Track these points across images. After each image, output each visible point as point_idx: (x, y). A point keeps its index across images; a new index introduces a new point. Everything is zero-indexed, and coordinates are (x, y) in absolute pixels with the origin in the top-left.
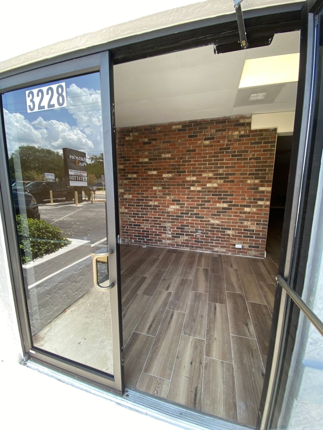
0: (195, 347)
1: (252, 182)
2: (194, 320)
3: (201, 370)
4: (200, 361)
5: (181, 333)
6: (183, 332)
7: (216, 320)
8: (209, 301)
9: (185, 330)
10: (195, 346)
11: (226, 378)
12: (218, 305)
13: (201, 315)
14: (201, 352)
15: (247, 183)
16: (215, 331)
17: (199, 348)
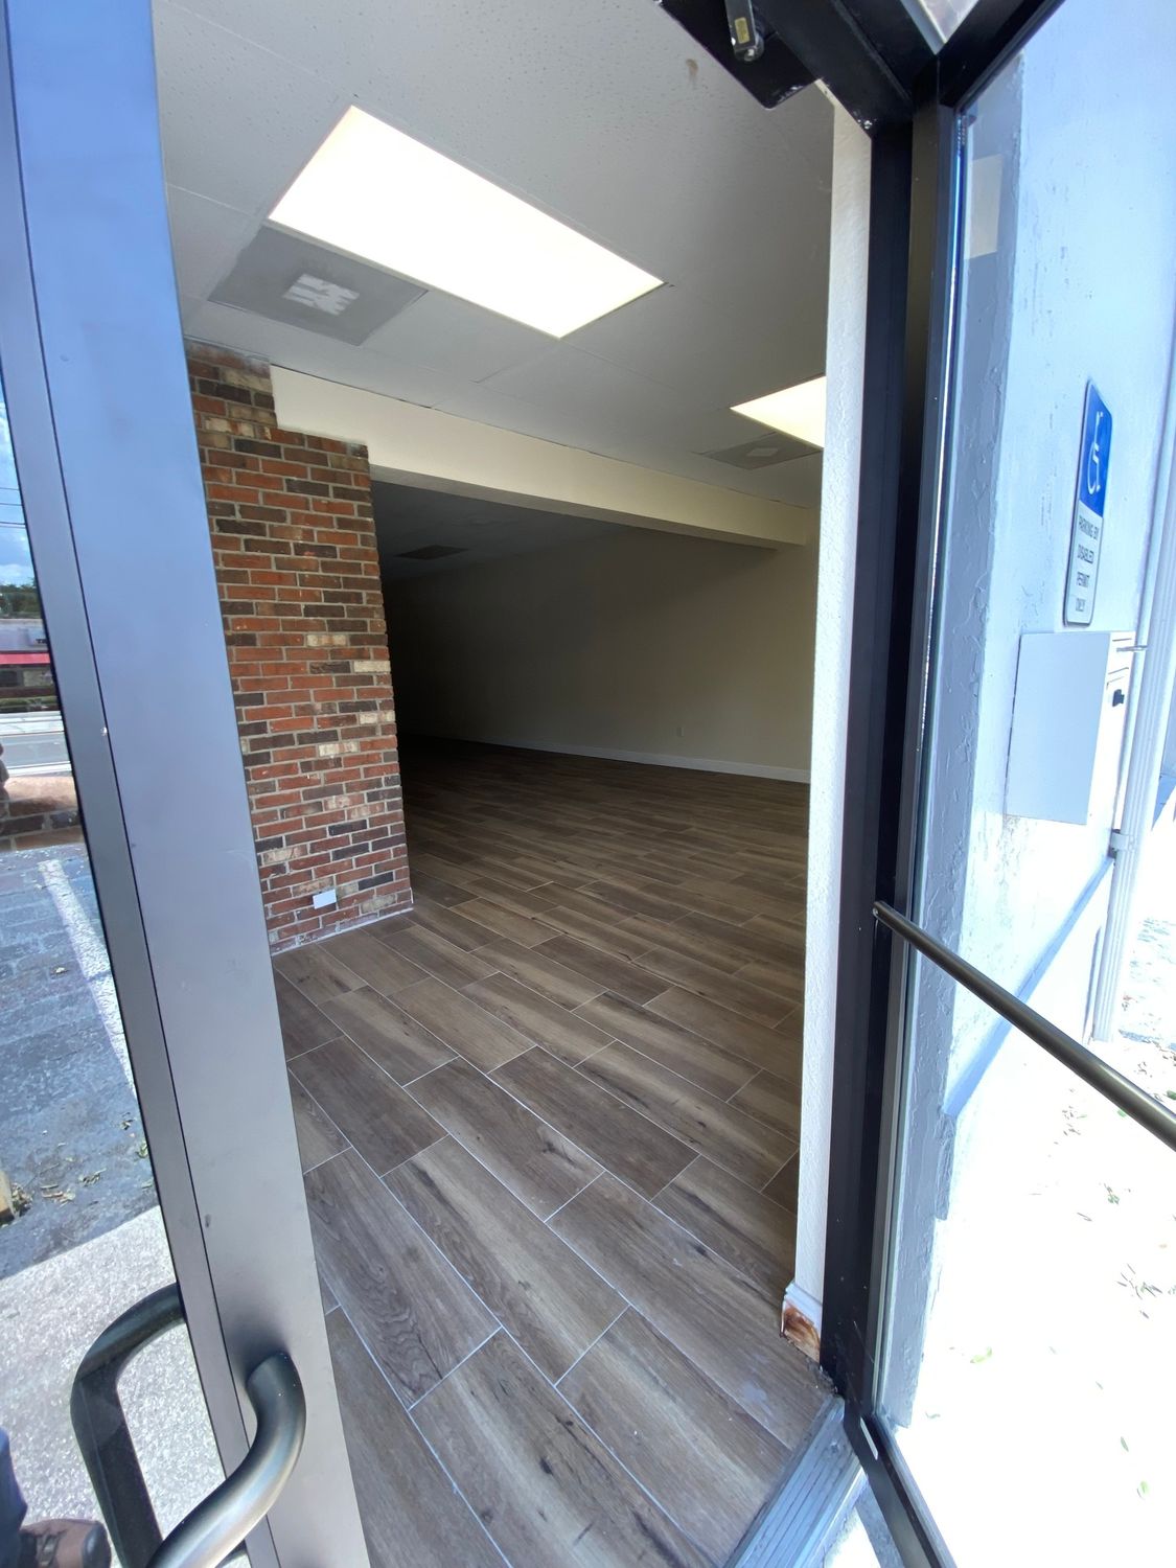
0: (501, 1394)
1: (323, 643)
2: (400, 1300)
3: (592, 1445)
4: (559, 1420)
5: (399, 1407)
6: (403, 1395)
7: (466, 1217)
8: (381, 1170)
9: (402, 1376)
10: (498, 1389)
11: (658, 1372)
12: (422, 1158)
13: (403, 1251)
14: (531, 1385)
15: (305, 646)
16: (499, 1258)
17: (514, 1382)
